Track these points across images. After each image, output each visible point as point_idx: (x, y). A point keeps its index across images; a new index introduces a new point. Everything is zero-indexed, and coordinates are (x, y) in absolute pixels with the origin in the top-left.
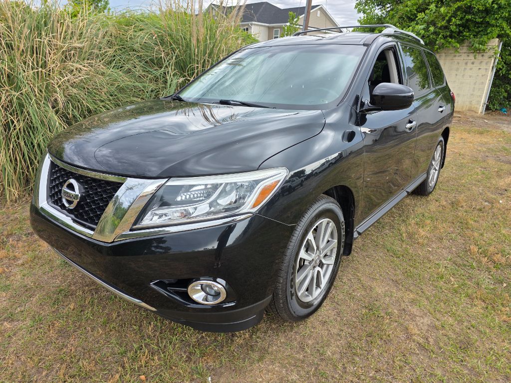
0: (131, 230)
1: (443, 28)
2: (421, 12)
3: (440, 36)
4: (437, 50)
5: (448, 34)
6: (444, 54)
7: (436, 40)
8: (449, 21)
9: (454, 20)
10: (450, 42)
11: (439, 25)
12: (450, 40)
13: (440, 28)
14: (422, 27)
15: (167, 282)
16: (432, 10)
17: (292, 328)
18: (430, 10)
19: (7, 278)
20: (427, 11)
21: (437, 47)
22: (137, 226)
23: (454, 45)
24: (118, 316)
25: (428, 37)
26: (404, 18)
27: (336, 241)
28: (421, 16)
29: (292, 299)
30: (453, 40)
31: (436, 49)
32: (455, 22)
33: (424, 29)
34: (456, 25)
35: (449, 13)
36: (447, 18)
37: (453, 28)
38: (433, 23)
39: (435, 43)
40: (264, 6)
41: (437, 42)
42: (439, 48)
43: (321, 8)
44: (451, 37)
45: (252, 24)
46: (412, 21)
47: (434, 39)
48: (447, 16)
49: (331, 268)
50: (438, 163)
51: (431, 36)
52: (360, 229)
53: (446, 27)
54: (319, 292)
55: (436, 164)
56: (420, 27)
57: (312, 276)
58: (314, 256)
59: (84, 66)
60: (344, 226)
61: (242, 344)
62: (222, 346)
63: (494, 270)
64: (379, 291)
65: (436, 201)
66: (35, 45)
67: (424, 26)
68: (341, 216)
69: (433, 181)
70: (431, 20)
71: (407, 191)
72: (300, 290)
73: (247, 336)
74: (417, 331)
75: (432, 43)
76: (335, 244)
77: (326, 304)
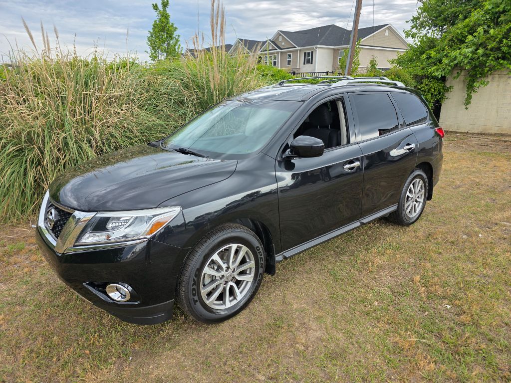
0: (74, 246)
1: (494, 49)
2: (470, 34)
3: (490, 58)
4: (488, 72)
5: (500, 55)
6: (497, 76)
7: (486, 62)
8: (501, 42)
9: (505, 41)
10: (502, 64)
11: (489, 47)
12: (502, 62)
13: (492, 50)
14: (470, 50)
15: (96, 283)
16: (480, 33)
17: (206, 329)
18: (478, 32)
19: (30, 275)
20: (475, 34)
21: (487, 69)
22: (77, 244)
23: (506, 66)
24: (91, 309)
25: (477, 59)
26: (454, 41)
27: (253, 262)
28: (470, 37)
29: (195, 304)
30: (505, 62)
31: (486, 71)
32: (507, 43)
33: (471, 52)
34: (508, 46)
35: (500, 34)
36: (497, 40)
37: (505, 49)
38: (483, 45)
40: (330, 29)
41: (487, 64)
42: (490, 70)
43: (390, 26)
44: (504, 58)
45: (316, 48)
46: (463, 43)
47: (484, 61)
48: (497, 37)
49: (249, 284)
50: (421, 195)
51: (481, 59)
52: (288, 253)
53: (499, 49)
54: (235, 302)
55: (417, 197)
56: (467, 50)
57: (224, 289)
58: (223, 273)
59: (122, 110)
60: (261, 250)
61: (164, 337)
62: (150, 337)
63: (425, 299)
64: (295, 307)
65: (414, 231)
66: (83, 97)
67: (473, 48)
68: (256, 242)
69: (415, 211)
70: (480, 42)
71: (361, 223)
72: (208, 299)
73: (170, 331)
74: (303, 341)
75: (482, 65)
76: (251, 264)
77: (244, 313)
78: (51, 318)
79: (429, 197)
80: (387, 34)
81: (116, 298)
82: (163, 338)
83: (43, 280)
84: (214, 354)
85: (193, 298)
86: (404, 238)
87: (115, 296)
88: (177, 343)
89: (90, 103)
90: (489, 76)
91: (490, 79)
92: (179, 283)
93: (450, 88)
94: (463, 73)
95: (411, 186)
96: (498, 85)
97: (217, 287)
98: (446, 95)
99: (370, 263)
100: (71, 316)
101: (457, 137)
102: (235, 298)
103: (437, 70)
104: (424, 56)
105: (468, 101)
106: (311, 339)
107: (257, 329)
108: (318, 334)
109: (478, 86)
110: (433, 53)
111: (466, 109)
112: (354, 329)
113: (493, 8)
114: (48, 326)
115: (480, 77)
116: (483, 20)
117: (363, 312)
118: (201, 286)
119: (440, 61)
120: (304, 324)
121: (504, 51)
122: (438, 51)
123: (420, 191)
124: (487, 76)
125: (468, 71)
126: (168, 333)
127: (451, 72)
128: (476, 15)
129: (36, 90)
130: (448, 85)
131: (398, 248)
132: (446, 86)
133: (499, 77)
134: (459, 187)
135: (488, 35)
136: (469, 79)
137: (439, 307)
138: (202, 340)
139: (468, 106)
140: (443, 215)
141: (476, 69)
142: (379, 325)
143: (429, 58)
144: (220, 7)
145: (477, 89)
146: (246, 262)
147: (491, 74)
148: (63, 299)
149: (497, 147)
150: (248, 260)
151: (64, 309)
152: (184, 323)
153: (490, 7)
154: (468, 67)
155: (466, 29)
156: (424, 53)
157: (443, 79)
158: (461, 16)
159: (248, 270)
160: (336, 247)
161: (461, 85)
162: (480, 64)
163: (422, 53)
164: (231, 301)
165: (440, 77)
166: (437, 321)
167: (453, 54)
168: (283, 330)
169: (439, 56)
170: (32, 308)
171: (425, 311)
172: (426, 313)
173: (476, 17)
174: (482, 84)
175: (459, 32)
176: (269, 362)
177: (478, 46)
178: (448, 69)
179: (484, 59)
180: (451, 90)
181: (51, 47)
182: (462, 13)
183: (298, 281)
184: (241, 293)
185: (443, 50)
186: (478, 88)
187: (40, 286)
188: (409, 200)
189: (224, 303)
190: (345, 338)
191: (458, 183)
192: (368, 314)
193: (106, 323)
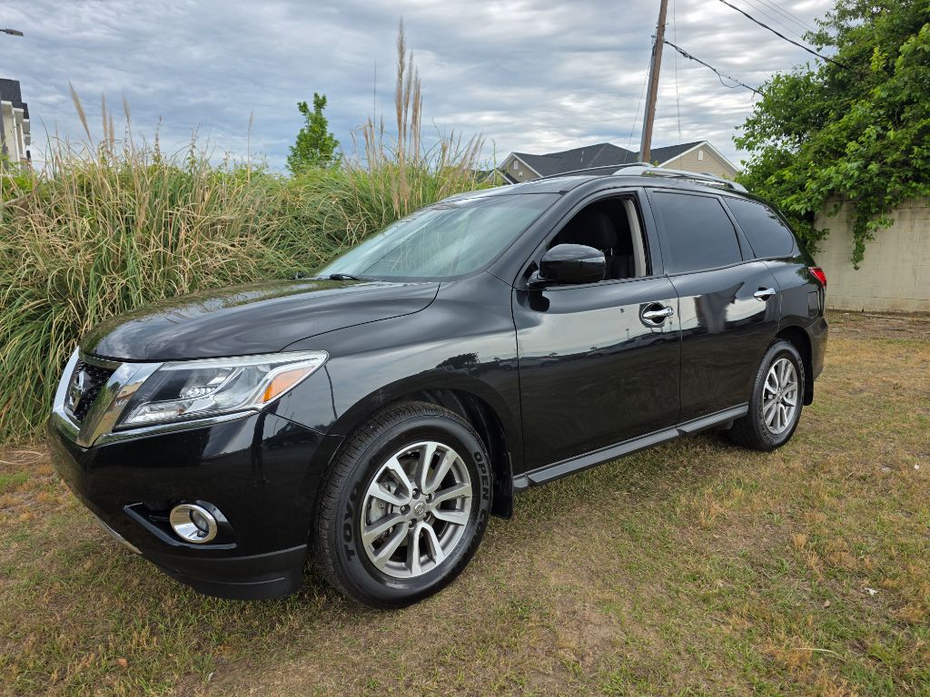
0: (114, 431)
1: (899, 164)
2: (851, 140)
3: (893, 179)
4: (890, 203)
5: (910, 174)
7: (887, 186)
8: (909, 151)
9: (916, 149)
10: (915, 188)
11: (889, 160)
12: (914, 184)
13: (894, 164)
14: (855, 165)
16: (870, 137)
18: (867, 136)
20: (862, 139)
21: (889, 197)
22: (120, 426)
24: (141, 584)
25: (869, 182)
26: (824, 153)
27: (468, 485)
28: (852, 146)
30: (921, 185)
31: (887, 202)
32: (921, 153)
33: (858, 168)
34: (923, 158)
35: (907, 139)
36: (903, 148)
37: (918, 163)
38: (876, 157)
39: (885, 189)
40: (602, 150)
41: (888, 190)
42: (895, 199)
43: (706, 145)
44: (917, 179)
46: (840, 156)
47: (883, 184)
48: (902, 144)
49: (461, 531)
50: (792, 392)
51: (876, 180)
52: (539, 476)
53: (906, 163)
54: (430, 567)
55: (784, 394)
56: (849, 165)
57: (410, 537)
58: (408, 500)
59: (233, 246)
60: (484, 461)
61: (283, 635)
62: (254, 634)
63: (821, 578)
64: (553, 581)
65: (784, 460)
66: (163, 220)
67: (859, 162)
68: (474, 445)
69: (782, 424)
70: (872, 152)
71: (679, 431)
72: (376, 553)
73: (296, 625)
74: (573, 644)
75: (880, 191)
76: (465, 489)
77: (448, 594)
78: (58, 600)
79: (806, 397)
80: (701, 158)
81: (186, 536)
82: (280, 638)
83: (54, 534)
84: (385, 666)
85: (346, 547)
86: (766, 472)
87: (186, 530)
88: (309, 647)
89: (176, 231)
90: (894, 211)
91: (895, 214)
92: (316, 511)
93: (824, 232)
94: (844, 207)
95: (772, 371)
96: (912, 227)
97: (396, 528)
98: (817, 245)
99: (702, 513)
100: (99, 598)
101: (844, 318)
102: (431, 559)
103: (798, 201)
104: (773, 179)
105: (858, 255)
106: (589, 642)
107: (475, 621)
108: (605, 632)
109: (874, 226)
110: (787, 174)
111: (856, 268)
112: (679, 626)
113: (889, 96)
114: (52, 615)
115: (877, 212)
116: (873, 117)
117: (696, 595)
118: (363, 524)
119: (802, 188)
120: (574, 613)
121: (917, 166)
122: (797, 171)
123: (788, 384)
124: (891, 212)
125: (853, 202)
126: (291, 628)
127: (823, 203)
128: (860, 110)
129: (82, 206)
130: (819, 228)
131: (754, 488)
132: (815, 230)
133: (912, 212)
134: (861, 391)
135: (885, 142)
136: (857, 216)
137: (852, 591)
138: (362, 639)
139: (858, 264)
140: (836, 434)
141: (868, 199)
142: (731, 621)
143: (781, 182)
144: (414, 75)
145: (874, 233)
146: (455, 484)
147: (896, 207)
148: (86, 566)
149: (922, 332)
150: (457, 481)
151: (87, 584)
152: (325, 609)
153: (884, 95)
154: (853, 194)
155: (845, 134)
156: (770, 174)
157: (810, 217)
158: (832, 114)
159: (459, 501)
160: (632, 484)
161: (844, 228)
162: (875, 189)
163: (766, 176)
164: (422, 564)
165: (803, 212)
166: (851, 618)
167: (824, 173)
168: (530, 624)
169: (797, 178)
170: (25, 582)
171: (825, 600)
172: (827, 603)
173: (860, 112)
174: (881, 223)
175: (833, 139)
176: (502, 682)
177: (869, 159)
178: (817, 199)
179: (882, 181)
180: (826, 236)
181: (116, 137)
182: (834, 110)
183: (557, 538)
184: (443, 548)
185: (806, 169)
186: (875, 230)
187: (47, 543)
188: (770, 400)
189: (409, 567)
190: (662, 641)
191: (858, 385)
192: (706, 600)
193: (167, 608)
